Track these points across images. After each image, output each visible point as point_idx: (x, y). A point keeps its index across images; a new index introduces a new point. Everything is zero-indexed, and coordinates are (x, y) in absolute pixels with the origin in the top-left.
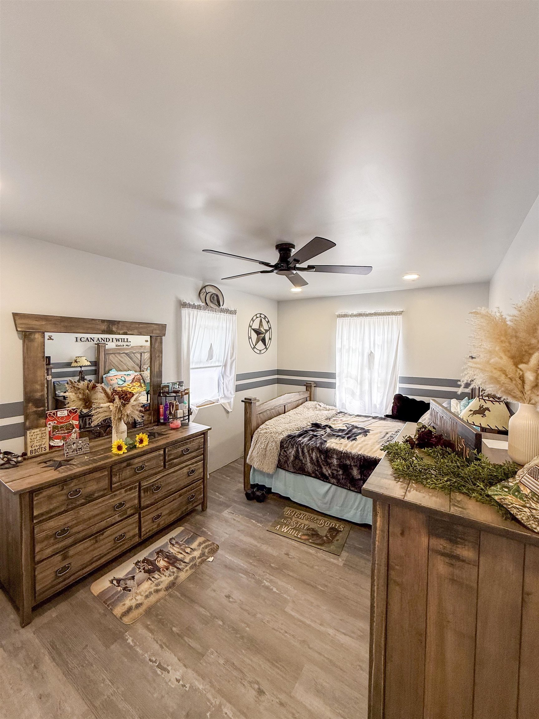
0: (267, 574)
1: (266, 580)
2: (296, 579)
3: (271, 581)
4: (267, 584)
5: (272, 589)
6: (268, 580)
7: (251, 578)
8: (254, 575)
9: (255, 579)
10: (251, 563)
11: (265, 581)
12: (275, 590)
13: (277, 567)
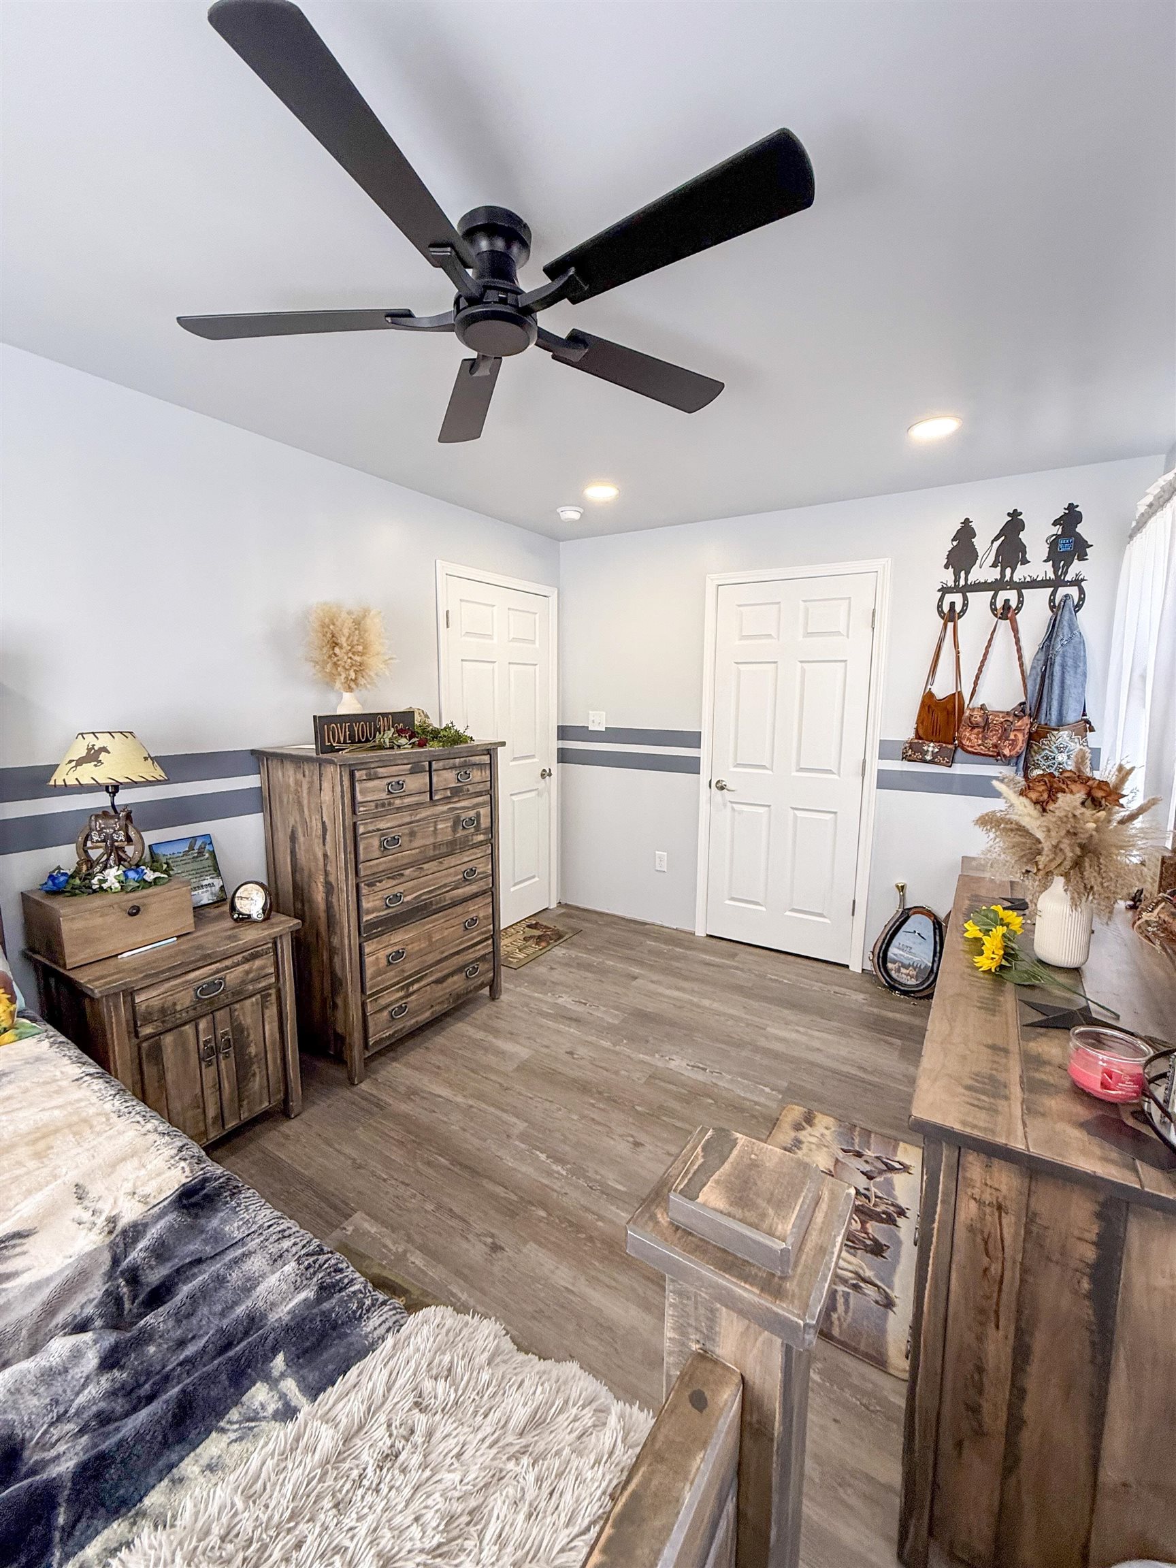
0: (559, 1189)
1: (562, 1175)
2: (490, 1178)
3: (550, 1173)
4: (559, 1168)
5: (548, 1157)
6: (556, 1175)
7: (596, 1181)
8: (591, 1187)
9: (587, 1178)
10: (601, 1218)
11: (564, 1173)
12: (543, 1157)
13: (533, 1208)
